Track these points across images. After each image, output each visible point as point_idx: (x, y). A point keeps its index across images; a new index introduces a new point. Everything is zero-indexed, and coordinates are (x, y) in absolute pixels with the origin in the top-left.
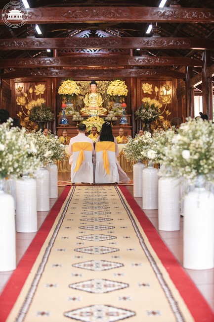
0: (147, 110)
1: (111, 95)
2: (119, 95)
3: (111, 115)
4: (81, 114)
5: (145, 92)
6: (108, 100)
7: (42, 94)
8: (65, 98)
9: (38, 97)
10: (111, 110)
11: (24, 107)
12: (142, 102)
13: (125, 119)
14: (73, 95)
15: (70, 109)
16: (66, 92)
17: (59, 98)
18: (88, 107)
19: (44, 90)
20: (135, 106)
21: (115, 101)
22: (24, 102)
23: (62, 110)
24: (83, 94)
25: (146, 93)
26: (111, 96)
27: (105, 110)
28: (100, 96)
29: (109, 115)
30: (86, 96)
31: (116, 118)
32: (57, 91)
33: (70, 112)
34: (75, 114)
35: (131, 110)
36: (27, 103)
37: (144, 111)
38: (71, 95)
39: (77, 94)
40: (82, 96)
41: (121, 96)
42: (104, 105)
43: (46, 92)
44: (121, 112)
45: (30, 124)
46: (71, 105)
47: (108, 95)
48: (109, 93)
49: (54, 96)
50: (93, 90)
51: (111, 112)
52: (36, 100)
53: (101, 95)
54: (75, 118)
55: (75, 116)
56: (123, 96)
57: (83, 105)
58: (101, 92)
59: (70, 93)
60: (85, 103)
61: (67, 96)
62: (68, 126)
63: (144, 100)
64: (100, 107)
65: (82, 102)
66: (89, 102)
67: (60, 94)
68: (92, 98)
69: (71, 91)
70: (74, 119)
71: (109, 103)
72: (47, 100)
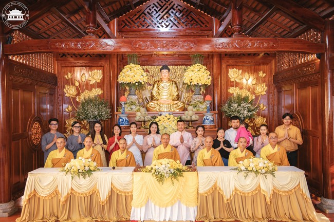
0: (239, 105)
1: (189, 84)
2: (200, 84)
3: (190, 112)
4: (148, 110)
5: (232, 80)
6: (184, 91)
7: (98, 83)
8: (127, 88)
9: (93, 86)
10: (188, 105)
11: (74, 99)
13: (210, 118)
14: (137, 84)
15: (132, 103)
16: (127, 80)
17: (121, 89)
18: (158, 100)
19: (101, 78)
21: (192, 92)
22: (75, 93)
23: (122, 104)
25: (233, 82)
26: (189, 86)
27: (181, 105)
28: (174, 85)
29: (187, 112)
30: (156, 85)
31: (197, 117)
32: (117, 79)
33: (133, 107)
34: (139, 110)
36: (78, 94)
37: (236, 105)
38: (134, 84)
39: (143, 83)
40: (150, 85)
41: (202, 85)
42: (178, 98)
43: (103, 79)
44: (203, 107)
45: (82, 122)
46: (134, 98)
47: (184, 84)
48: (187, 81)
50: (165, 77)
51: (190, 107)
52: (91, 90)
53: (176, 84)
54: (139, 116)
55: (138, 114)
56: (205, 86)
57: (152, 98)
59: (133, 80)
60: (154, 94)
61: (129, 84)
63: (232, 90)
64: (174, 100)
66: (159, 93)
67: (120, 83)
68: (163, 87)
69: (134, 78)
70: (137, 118)
71: (185, 95)
72: (105, 89)
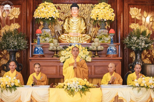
0: (138, 38)
1: (96, 19)
2: (105, 20)
3: (96, 44)
4: (59, 41)
5: (133, 17)
6: (91, 26)
7: (16, 19)
8: (42, 23)
9: (12, 21)
10: (95, 37)
12: (129, 29)
13: (113, 48)
14: (50, 19)
15: (46, 36)
16: (42, 16)
17: (35, 22)
18: (68, 33)
19: (19, 14)
20: (122, 32)
21: (99, 27)
23: (37, 36)
24: (62, 18)
25: (134, 19)
26: (95, 21)
27: (88, 37)
29: (93, 43)
30: (66, 20)
31: (102, 47)
32: (33, 15)
33: (47, 38)
34: (52, 42)
35: (117, 38)
37: (135, 38)
38: (48, 19)
39: (55, 18)
40: (61, 20)
41: (107, 21)
42: (86, 31)
43: (20, 16)
44: (108, 39)
45: (2, 53)
46: (48, 31)
47: (91, 19)
48: (93, 17)
49: (30, 20)
50: (75, 14)
51: (96, 39)
52: (10, 25)
53: (84, 20)
54: (52, 46)
55: (52, 44)
56: (109, 21)
57: (63, 31)
58: (83, 16)
59: (47, 16)
60: (65, 29)
61: (43, 19)
62: (43, 56)
63: (133, 26)
64: (82, 33)
65: (61, 27)
66: (69, 27)
67: (35, 18)
68: (73, 22)
69: (48, 14)
70: (51, 48)
71: (92, 30)
72: (22, 24)
